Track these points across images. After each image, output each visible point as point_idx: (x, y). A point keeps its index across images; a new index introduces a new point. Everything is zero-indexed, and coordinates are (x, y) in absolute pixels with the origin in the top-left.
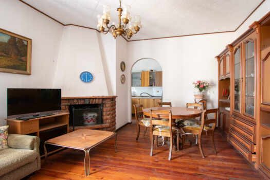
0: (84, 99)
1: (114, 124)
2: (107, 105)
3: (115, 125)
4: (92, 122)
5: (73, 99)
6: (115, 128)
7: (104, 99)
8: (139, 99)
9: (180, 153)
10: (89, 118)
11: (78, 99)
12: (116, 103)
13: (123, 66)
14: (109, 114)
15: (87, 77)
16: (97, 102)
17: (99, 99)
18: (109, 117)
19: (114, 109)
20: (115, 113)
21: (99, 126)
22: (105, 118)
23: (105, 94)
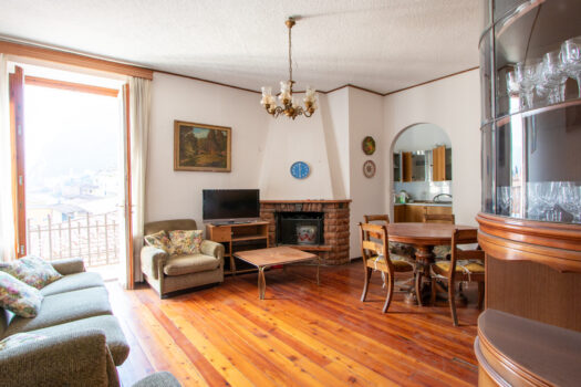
0: (294, 204)
1: (344, 247)
2: (330, 215)
3: (347, 250)
4: (306, 240)
5: (279, 204)
6: (348, 256)
7: (324, 204)
8: (425, 208)
9: (420, 309)
10: (303, 234)
11: (287, 204)
12: (351, 213)
13: (368, 145)
14: (333, 231)
15: (300, 170)
16: (313, 208)
17: (317, 204)
18: (332, 235)
19: (347, 223)
20: (348, 229)
21: (316, 247)
22: (326, 235)
23: (329, 196)
